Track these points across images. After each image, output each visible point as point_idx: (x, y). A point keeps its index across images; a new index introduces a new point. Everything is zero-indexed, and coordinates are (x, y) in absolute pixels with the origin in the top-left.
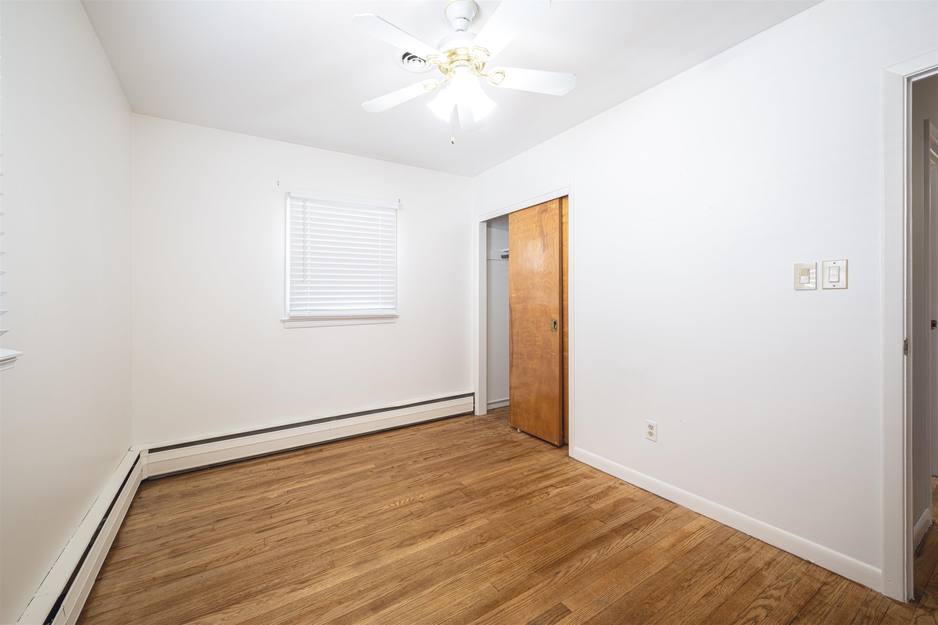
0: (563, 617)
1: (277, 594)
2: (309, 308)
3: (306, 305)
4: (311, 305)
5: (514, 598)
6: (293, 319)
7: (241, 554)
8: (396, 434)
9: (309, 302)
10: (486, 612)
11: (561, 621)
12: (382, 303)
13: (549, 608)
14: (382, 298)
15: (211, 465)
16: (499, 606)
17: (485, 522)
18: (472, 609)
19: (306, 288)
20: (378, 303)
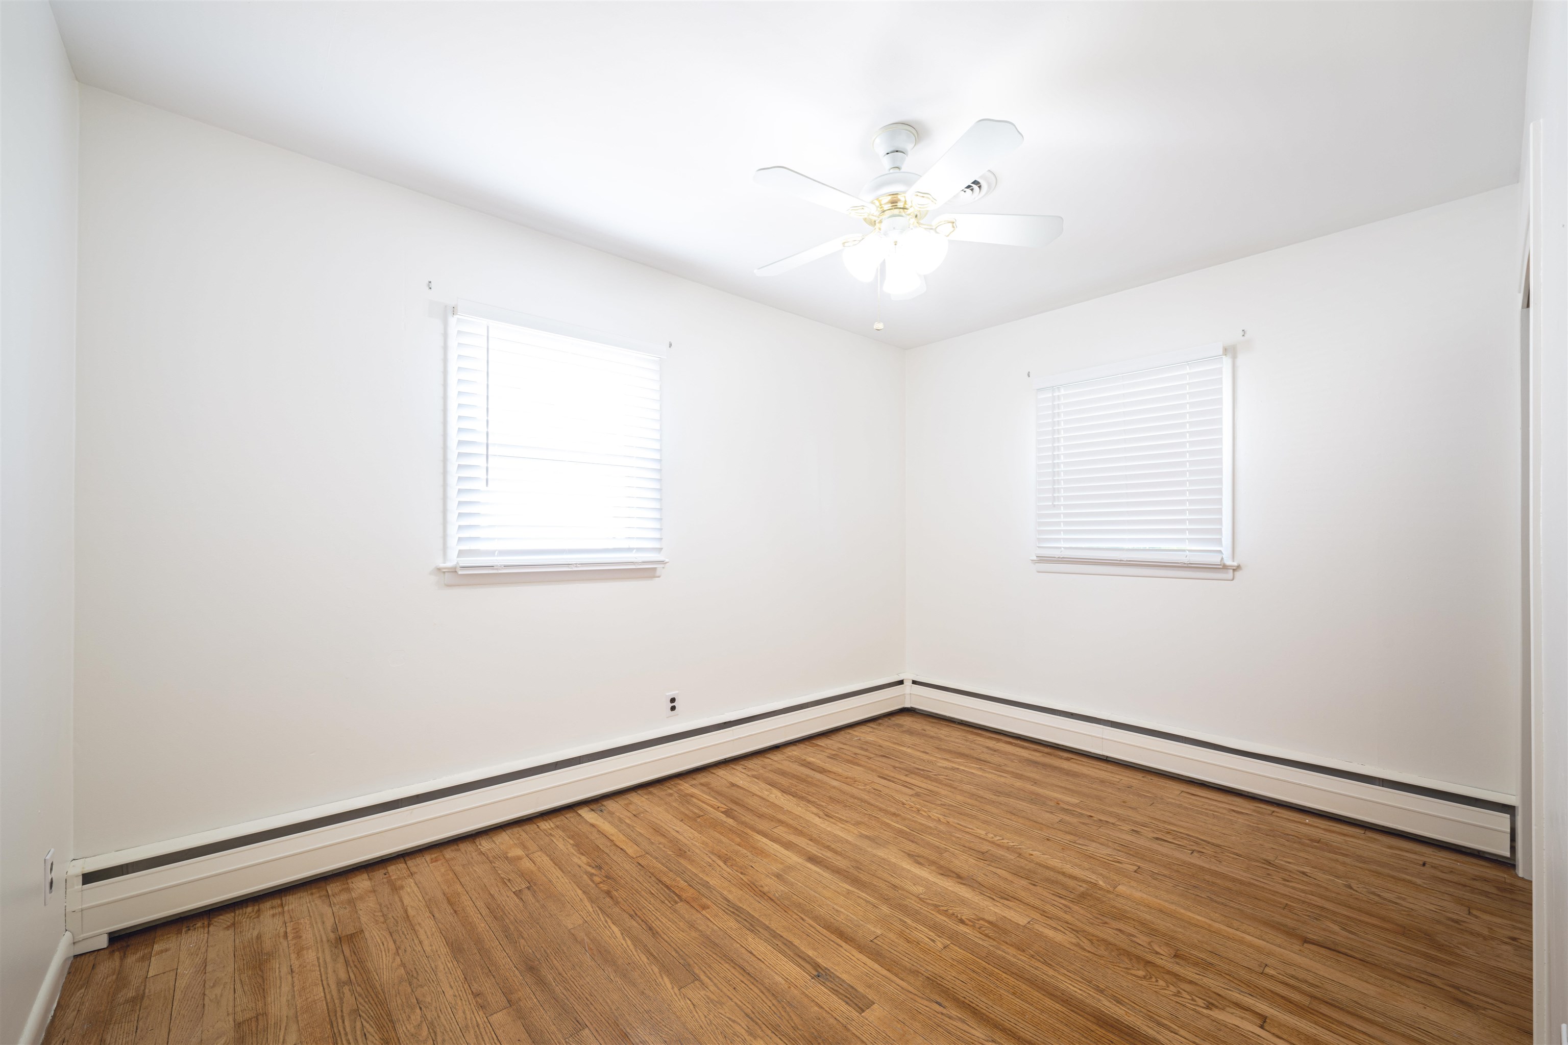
0: (847, 1003)
1: (809, 809)
2: (1062, 544)
3: (1058, 540)
4: (1066, 540)
5: (866, 956)
6: (1042, 559)
7: (848, 780)
8: (1215, 798)
9: (1062, 536)
10: (832, 933)
11: (840, 1001)
12: (1190, 540)
13: (859, 990)
14: (1191, 531)
15: (962, 721)
16: (846, 943)
17: (1022, 921)
18: (832, 921)
19: (1058, 515)
20: (1183, 540)
